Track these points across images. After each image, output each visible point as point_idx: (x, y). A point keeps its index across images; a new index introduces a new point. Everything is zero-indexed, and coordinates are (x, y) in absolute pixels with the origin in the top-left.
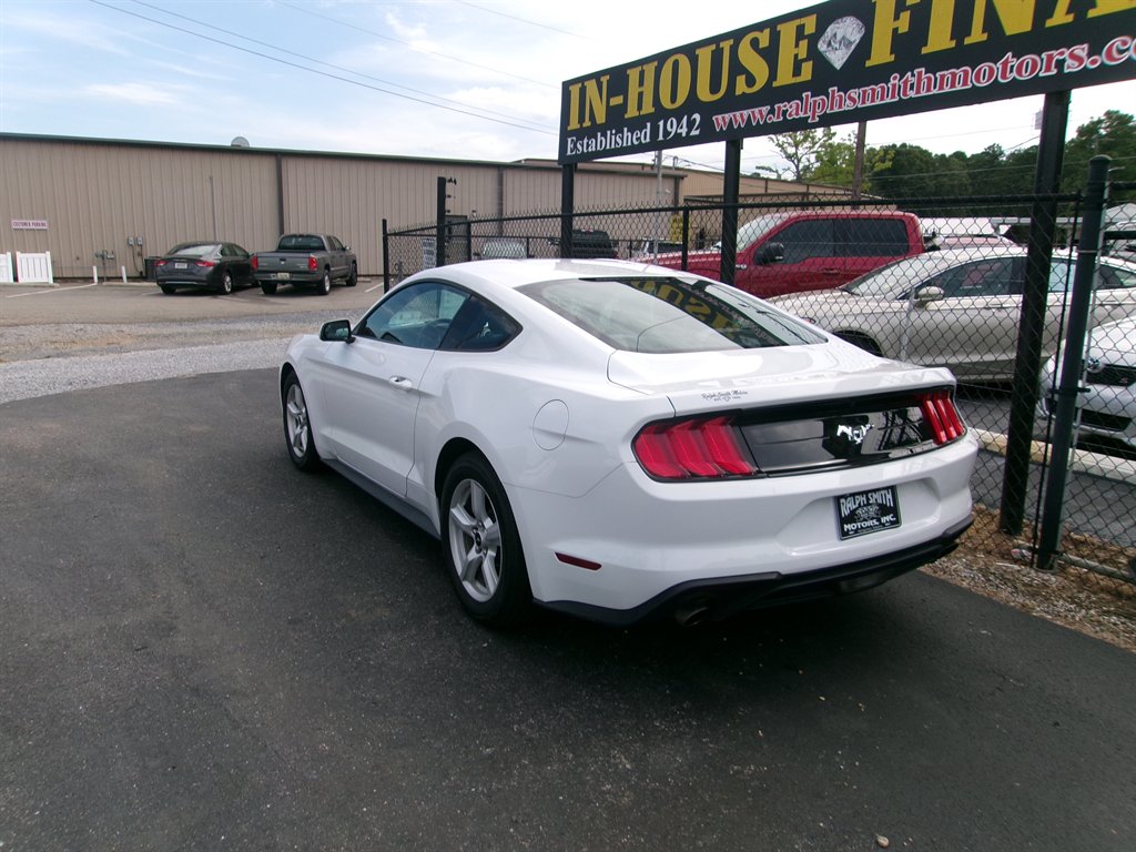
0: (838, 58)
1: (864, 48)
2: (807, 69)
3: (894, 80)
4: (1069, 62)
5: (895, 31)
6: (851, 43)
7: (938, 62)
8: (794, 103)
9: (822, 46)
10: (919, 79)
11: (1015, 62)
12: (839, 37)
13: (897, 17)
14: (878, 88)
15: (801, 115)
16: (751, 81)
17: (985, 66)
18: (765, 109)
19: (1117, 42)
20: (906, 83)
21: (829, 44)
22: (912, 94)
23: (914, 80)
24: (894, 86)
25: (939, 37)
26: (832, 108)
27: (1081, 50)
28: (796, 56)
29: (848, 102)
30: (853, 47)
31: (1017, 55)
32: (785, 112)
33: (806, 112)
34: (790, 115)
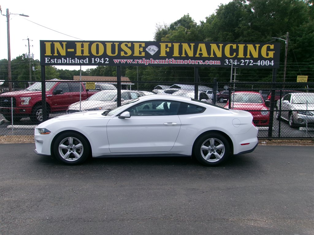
0: (152, 53)
1: (159, 52)
2: (143, 54)
3: (167, 60)
4: (200, 63)
5: (166, 51)
6: (155, 51)
7: (176, 58)
8: (140, 60)
9: (147, 50)
10: (173, 61)
11: (191, 61)
12: (152, 49)
13: (166, 48)
14: (163, 61)
15: (143, 63)
16: (126, 53)
17: (186, 61)
18: (131, 60)
19: (207, 61)
20: (170, 61)
21: (149, 50)
22: (172, 63)
23: (172, 60)
24: (167, 61)
25: (176, 53)
26: (151, 63)
27: (202, 61)
28: (140, 50)
29: (156, 62)
30: (156, 52)
31: (191, 60)
32: (138, 62)
33: (144, 62)
34: (139, 62)
